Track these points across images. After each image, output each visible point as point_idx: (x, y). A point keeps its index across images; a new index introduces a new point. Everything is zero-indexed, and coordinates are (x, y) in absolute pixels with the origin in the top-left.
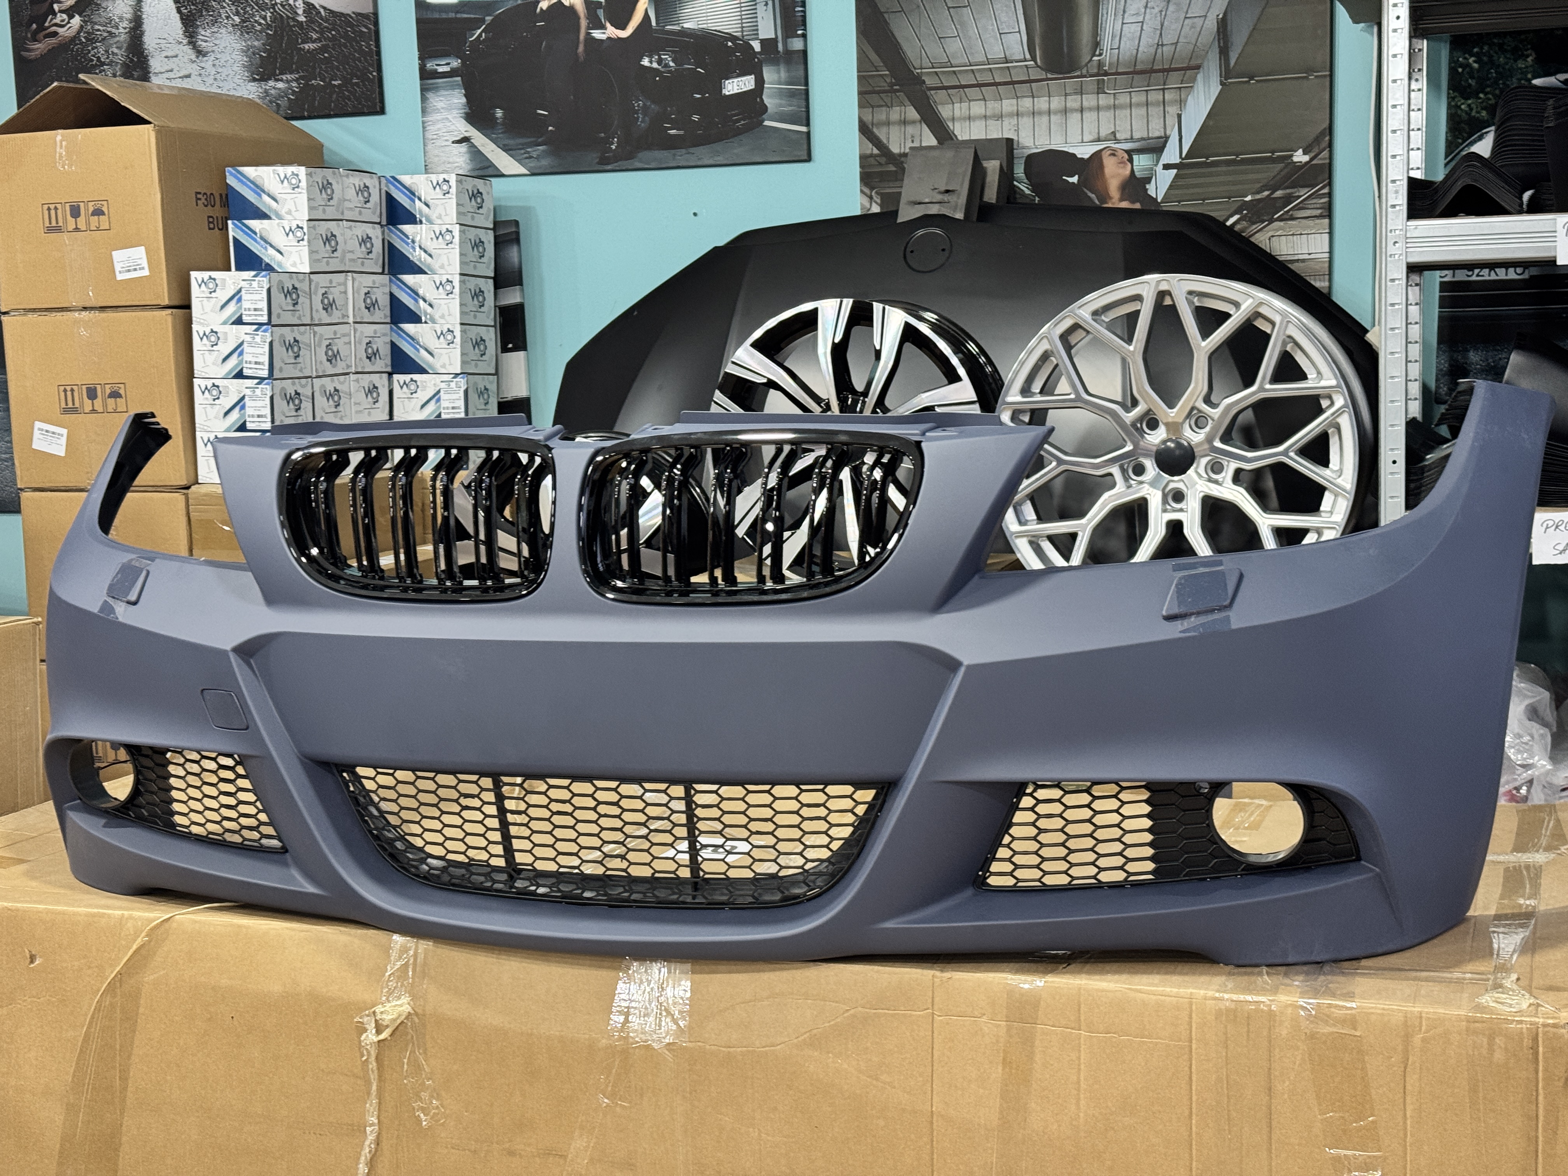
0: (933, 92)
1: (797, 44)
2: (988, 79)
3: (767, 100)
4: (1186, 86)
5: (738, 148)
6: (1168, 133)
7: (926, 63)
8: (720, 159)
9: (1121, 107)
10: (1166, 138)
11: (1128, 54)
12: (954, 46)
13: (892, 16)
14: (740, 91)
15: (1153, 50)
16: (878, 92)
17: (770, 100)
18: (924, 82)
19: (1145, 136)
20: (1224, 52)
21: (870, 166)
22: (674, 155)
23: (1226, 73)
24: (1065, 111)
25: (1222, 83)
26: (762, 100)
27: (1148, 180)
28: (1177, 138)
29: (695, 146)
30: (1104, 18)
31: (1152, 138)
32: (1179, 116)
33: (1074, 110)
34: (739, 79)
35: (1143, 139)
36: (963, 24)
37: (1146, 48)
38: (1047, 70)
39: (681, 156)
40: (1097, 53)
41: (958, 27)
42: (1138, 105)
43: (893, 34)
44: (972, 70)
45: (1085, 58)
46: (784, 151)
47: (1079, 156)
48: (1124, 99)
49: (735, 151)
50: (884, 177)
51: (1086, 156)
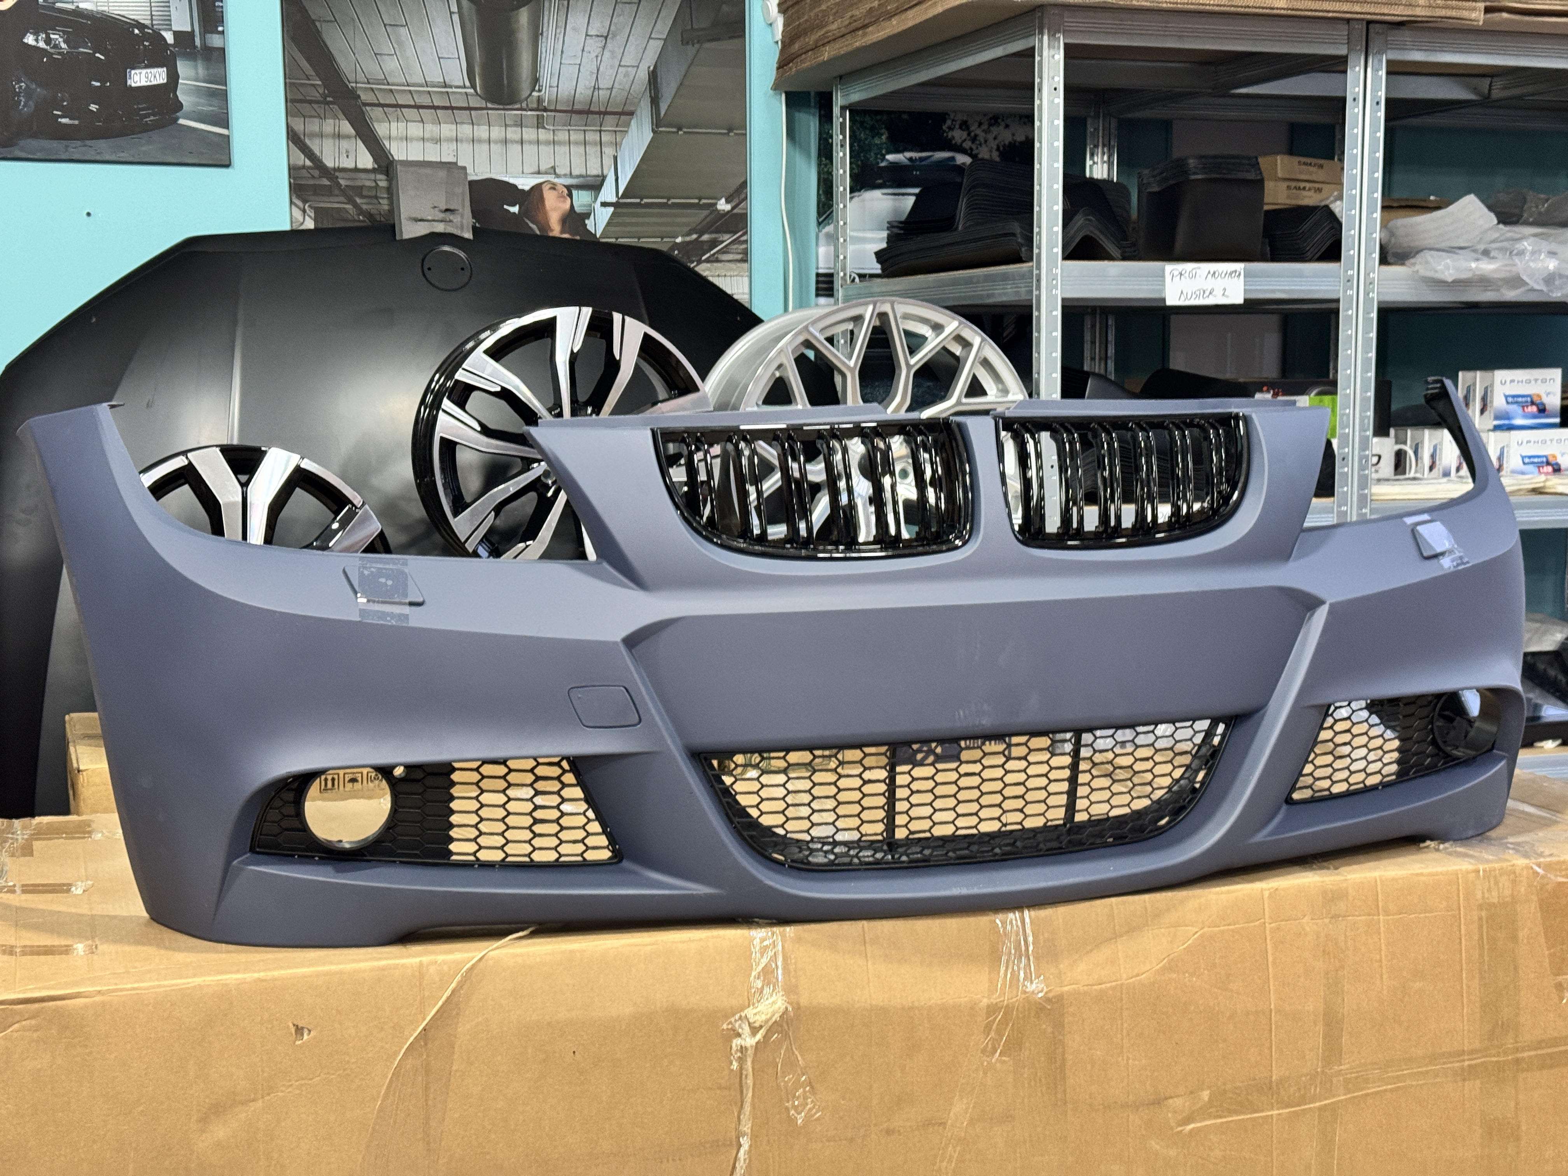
0: (368, 108)
1: (215, 41)
2: (426, 101)
3: (182, 97)
4: (621, 130)
5: (146, 145)
6: (605, 172)
7: (361, 77)
8: (124, 156)
9: (560, 143)
10: (603, 178)
11: (567, 93)
12: (391, 65)
13: (324, 25)
14: (149, 84)
15: (590, 92)
16: (310, 102)
17: (185, 97)
18: (359, 97)
19: (584, 173)
20: (655, 101)
21: (302, 178)
22: (67, 147)
23: (657, 123)
24: (505, 141)
25: (653, 130)
26: (177, 97)
27: (587, 215)
28: (614, 178)
29: (92, 139)
30: (543, 56)
31: (590, 176)
32: (615, 158)
33: (514, 142)
34: (149, 71)
35: (581, 176)
36: (400, 44)
37: (583, 90)
38: (487, 100)
39: (75, 148)
40: (537, 88)
41: (395, 46)
42: (577, 143)
43: (326, 45)
44: (410, 91)
45: (525, 93)
46: (202, 153)
47: (520, 187)
48: (562, 136)
49: (143, 149)
50: (317, 190)
51: (527, 188)
